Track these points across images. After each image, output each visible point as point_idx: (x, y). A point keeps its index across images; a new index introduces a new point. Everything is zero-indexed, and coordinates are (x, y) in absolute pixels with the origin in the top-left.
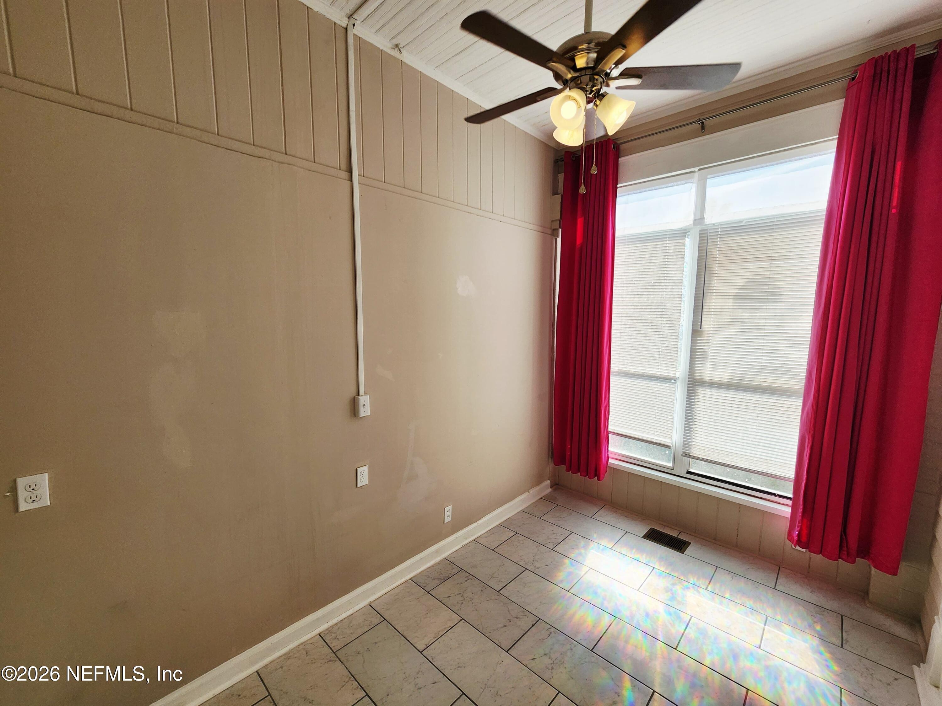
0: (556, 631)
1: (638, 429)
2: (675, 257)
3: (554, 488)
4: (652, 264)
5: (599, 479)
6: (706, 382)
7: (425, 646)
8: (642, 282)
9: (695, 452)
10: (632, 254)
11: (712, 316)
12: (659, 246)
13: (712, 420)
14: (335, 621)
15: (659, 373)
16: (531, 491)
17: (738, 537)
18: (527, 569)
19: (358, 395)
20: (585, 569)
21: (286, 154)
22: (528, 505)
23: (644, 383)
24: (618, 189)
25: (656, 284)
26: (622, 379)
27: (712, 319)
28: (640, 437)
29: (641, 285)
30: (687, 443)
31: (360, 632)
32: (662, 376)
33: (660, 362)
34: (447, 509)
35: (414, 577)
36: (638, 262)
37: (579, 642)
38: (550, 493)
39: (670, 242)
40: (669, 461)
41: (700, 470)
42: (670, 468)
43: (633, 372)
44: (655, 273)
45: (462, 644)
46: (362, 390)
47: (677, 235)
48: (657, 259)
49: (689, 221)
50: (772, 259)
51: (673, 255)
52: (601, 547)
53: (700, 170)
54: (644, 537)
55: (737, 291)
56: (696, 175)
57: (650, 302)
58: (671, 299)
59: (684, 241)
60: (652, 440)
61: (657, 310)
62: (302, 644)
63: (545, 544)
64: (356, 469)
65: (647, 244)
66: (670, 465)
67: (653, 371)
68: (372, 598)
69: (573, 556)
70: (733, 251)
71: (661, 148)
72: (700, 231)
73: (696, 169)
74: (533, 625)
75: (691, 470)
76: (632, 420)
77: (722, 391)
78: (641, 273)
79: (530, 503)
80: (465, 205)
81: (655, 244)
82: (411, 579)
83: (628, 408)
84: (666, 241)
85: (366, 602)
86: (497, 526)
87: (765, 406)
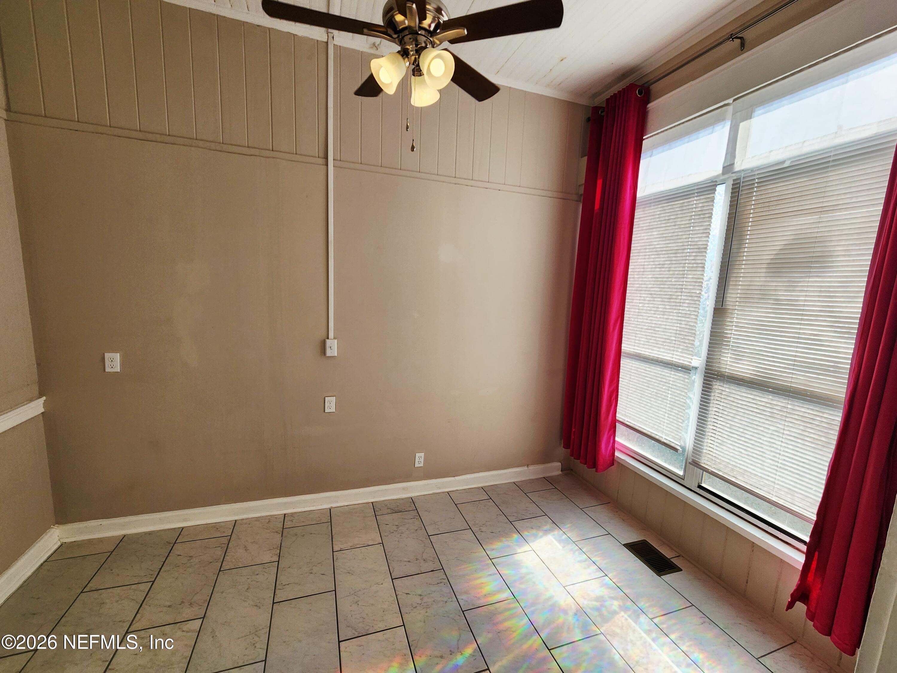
0: (447, 584)
1: (647, 423)
2: (702, 216)
3: (565, 472)
4: (677, 227)
5: (597, 471)
6: (725, 375)
7: (339, 549)
8: (665, 249)
9: (705, 462)
10: (657, 216)
11: (739, 291)
12: (686, 204)
13: (728, 425)
14: (299, 510)
15: (674, 360)
16: (532, 468)
17: (748, 583)
18: (471, 528)
19: (328, 338)
20: (526, 548)
21: (272, 150)
22: (523, 479)
23: (658, 370)
24: (644, 142)
25: (680, 251)
26: (637, 363)
27: (738, 295)
28: (649, 433)
29: (664, 252)
30: (697, 450)
31: (308, 523)
32: (677, 364)
33: (676, 346)
34: (418, 455)
35: (376, 502)
36: (662, 225)
37: (459, 600)
38: (558, 475)
39: (698, 198)
40: (679, 468)
41: (713, 487)
42: (680, 476)
43: (647, 356)
44: (679, 237)
45: (366, 559)
46: (331, 335)
47: (705, 189)
48: (682, 221)
49: (719, 170)
50: (822, 211)
51: (700, 215)
52: (564, 537)
53: (734, 100)
54: (625, 545)
55: (772, 257)
56: (730, 109)
57: (671, 273)
58: (693, 269)
59: (712, 195)
60: (661, 439)
61: (678, 283)
62: (270, 516)
63: (508, 516)
64: (325, 398)
65: (673, 203)
66: (681, 473)
67: (667, 357)
68: (334, 505)
69: (525, 534)
70: (771, 204)
71: (692, 82)
72: (734, 180)
73: (730, 101)
74: (432, 571)
75: (703, 485)
76: (643, 412)
77: (743, 389)
78: (664, 239)
79: (528, 478)
80: (453, 177)
81: (681, 202)
82: (372, 503)
83: (639, 398)
84: (694, 197)
85: (328, 506)
86: (478, 488)
87: (796, 417)
